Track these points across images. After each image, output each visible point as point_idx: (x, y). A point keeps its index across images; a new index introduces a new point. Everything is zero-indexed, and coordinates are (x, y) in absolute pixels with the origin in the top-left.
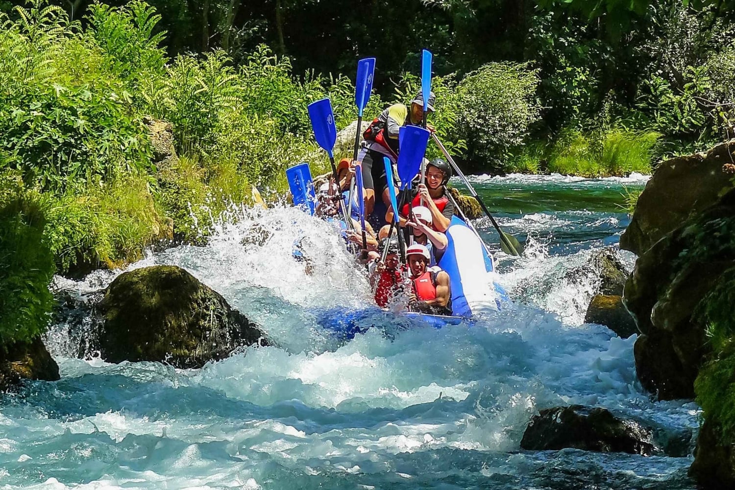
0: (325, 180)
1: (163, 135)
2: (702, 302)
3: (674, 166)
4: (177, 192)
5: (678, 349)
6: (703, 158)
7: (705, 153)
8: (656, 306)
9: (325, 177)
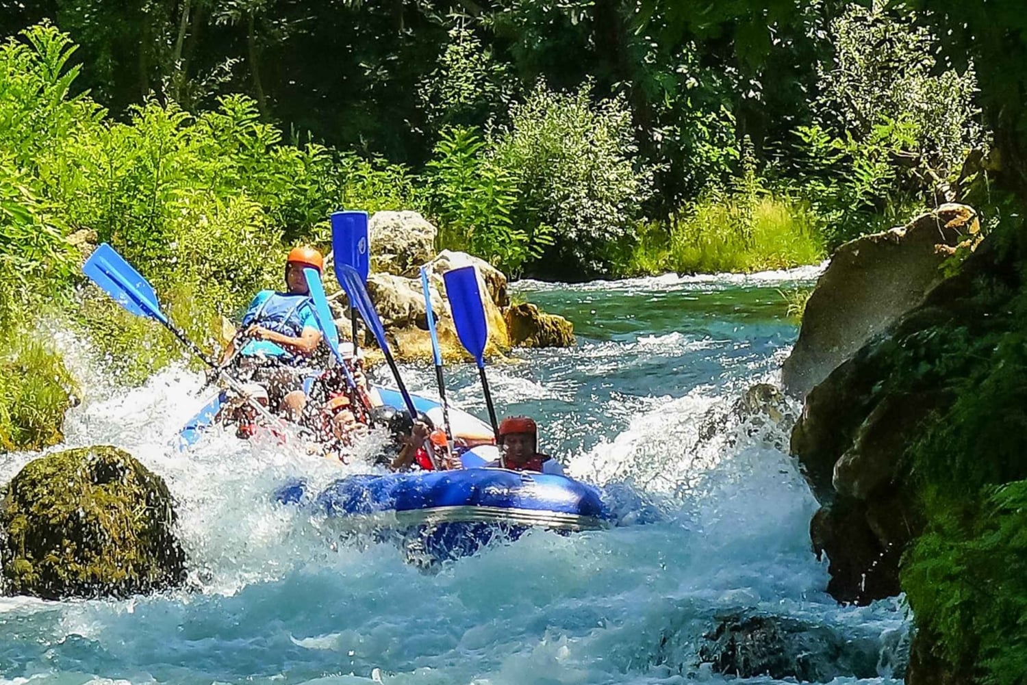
0: (334, 303)
1: (82, 248)
2: (908, 452)
3: (858, 252)
4: (110, 335)
5: (877, 525)
6: (900, 238)
7: (902, 230)
8: (839, 464)
9: (335, 299)
